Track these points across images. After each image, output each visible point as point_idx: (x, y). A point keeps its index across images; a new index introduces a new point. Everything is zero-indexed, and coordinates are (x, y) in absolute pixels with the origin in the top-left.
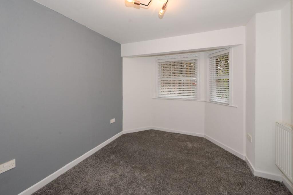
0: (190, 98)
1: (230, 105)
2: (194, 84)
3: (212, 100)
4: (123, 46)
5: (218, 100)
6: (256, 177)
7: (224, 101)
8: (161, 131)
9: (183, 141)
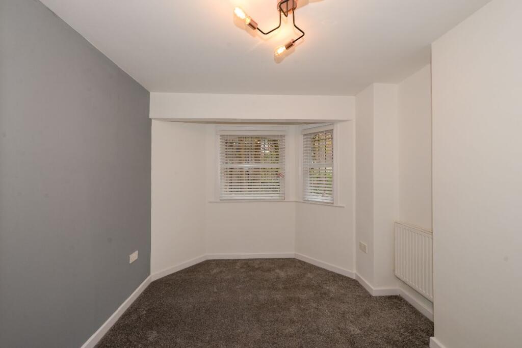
0: (273, 198)
1: (335, 205)
2: (279, 175)
3: (307, 199)
4: (152, 94)
5: (318, 198)
6: (376, 297)
7: (326, 199)
8: (226, 260)
9: (269, 270)
